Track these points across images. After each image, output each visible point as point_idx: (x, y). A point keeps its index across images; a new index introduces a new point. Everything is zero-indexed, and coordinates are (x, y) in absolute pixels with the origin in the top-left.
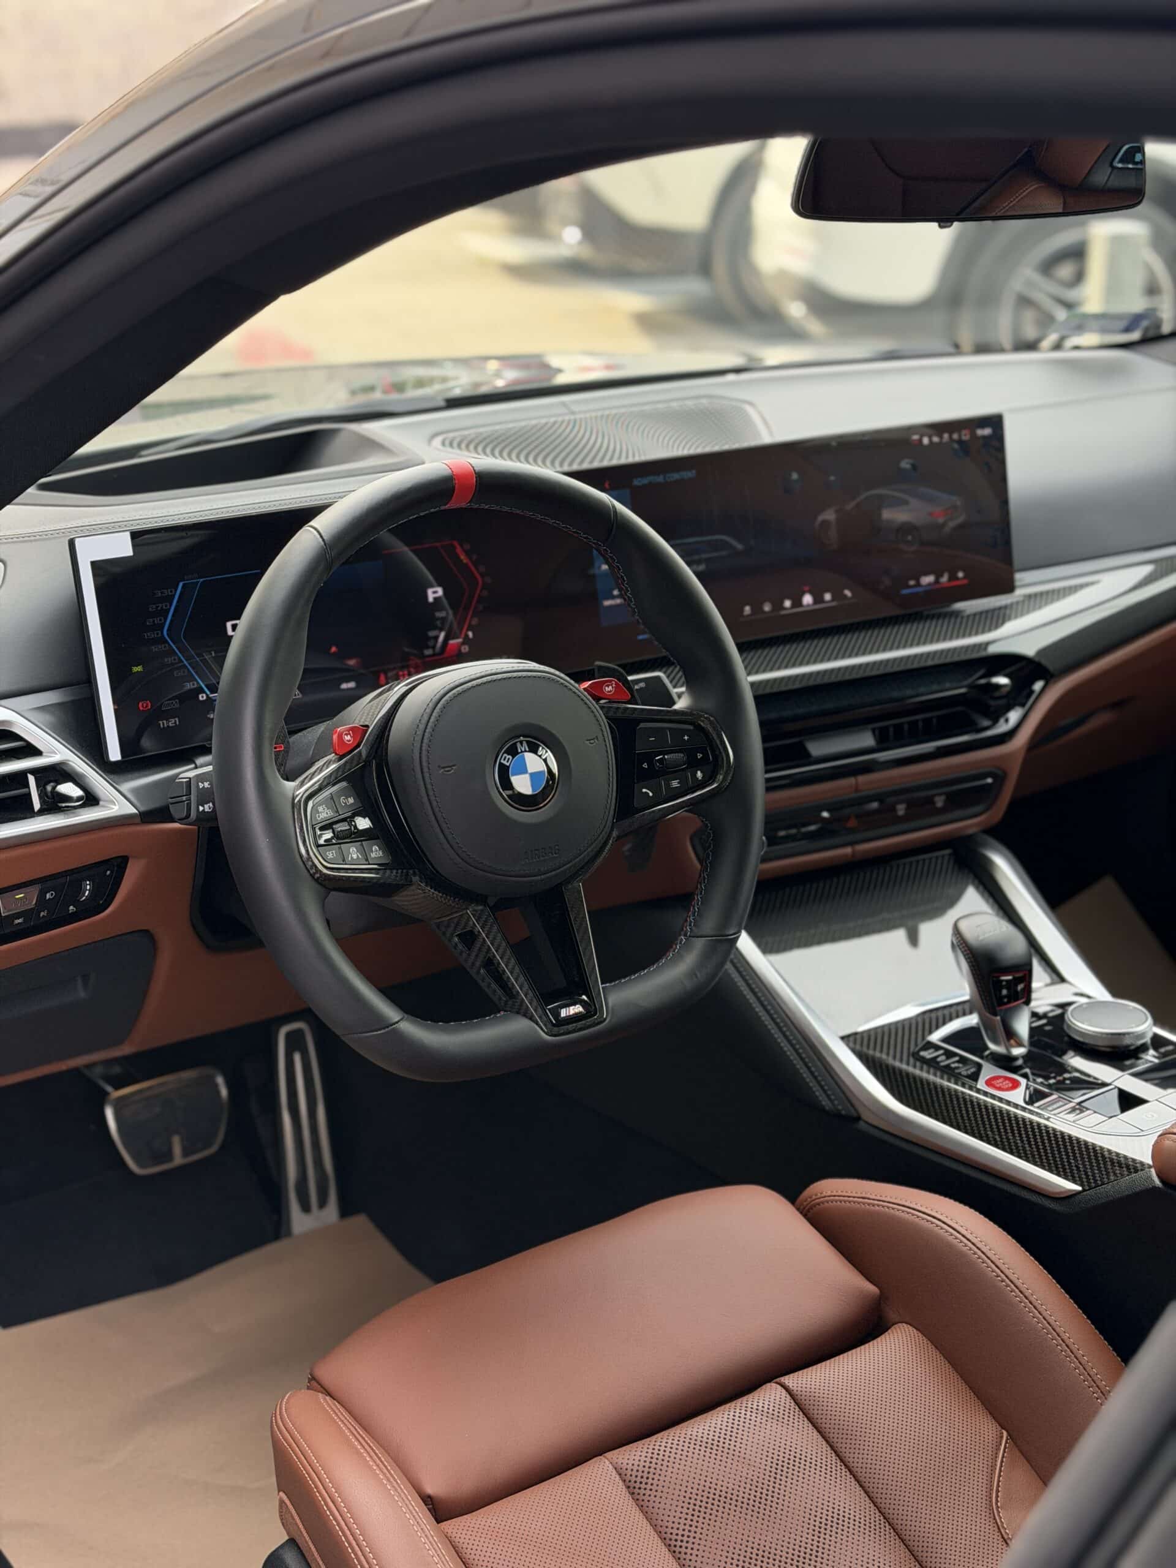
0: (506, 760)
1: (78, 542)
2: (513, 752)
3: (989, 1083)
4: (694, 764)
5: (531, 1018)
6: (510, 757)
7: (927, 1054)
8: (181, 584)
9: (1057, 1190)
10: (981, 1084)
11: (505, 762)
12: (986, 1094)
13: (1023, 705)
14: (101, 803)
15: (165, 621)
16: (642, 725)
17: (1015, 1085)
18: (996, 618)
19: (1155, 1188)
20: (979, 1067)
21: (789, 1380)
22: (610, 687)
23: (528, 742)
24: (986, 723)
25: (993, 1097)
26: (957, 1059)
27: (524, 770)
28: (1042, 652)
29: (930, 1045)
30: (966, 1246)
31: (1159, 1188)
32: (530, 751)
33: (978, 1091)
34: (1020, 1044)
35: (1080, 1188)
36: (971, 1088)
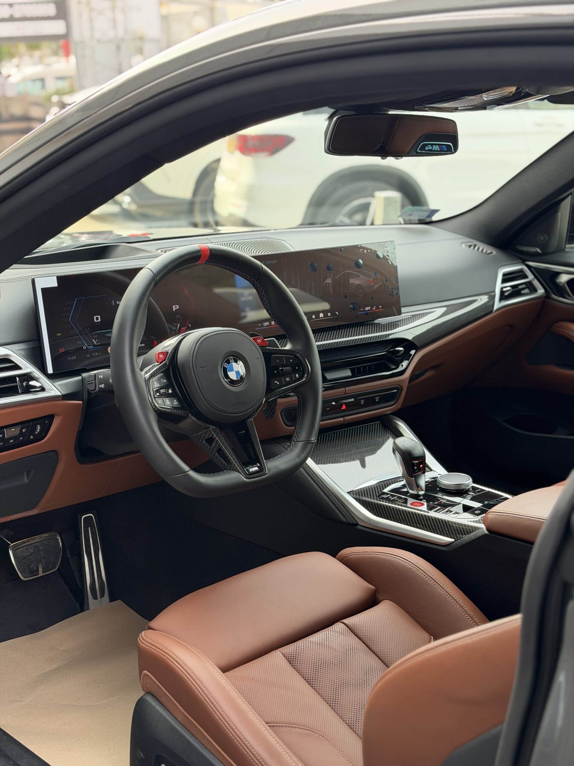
0: (226, 365)
1: (36, 279)
2: (228, 362)
3: (411, 504)
4: (294, 371)
5: (239, 472)
6: (227, 364)
7: (385, 496)
8: (76, 299)
9: (445, 542)
10: (409, 505)
11: (225, 366)
12: (411, 508)
13: (408, 360)
14: (46, 390)
15: (70, 314)
16: (273, 356)
17: (422, 505)
18: (394, 325)
19: (486, 535)
20: (406, 500)
21: (345, 621)
22: (260, 340)
23: (234, 359)
24: (394, 367)
25: (415, 509)
26: (396, 497)
27: (233, 370)
28: (414, 338)
29: (384, 493)
30: (410, 565)
31: (487, 534)
32: (234, 362)
33: (408, 507)
34: (422, 490)
35: (453, 540)
36: (405, 506)
